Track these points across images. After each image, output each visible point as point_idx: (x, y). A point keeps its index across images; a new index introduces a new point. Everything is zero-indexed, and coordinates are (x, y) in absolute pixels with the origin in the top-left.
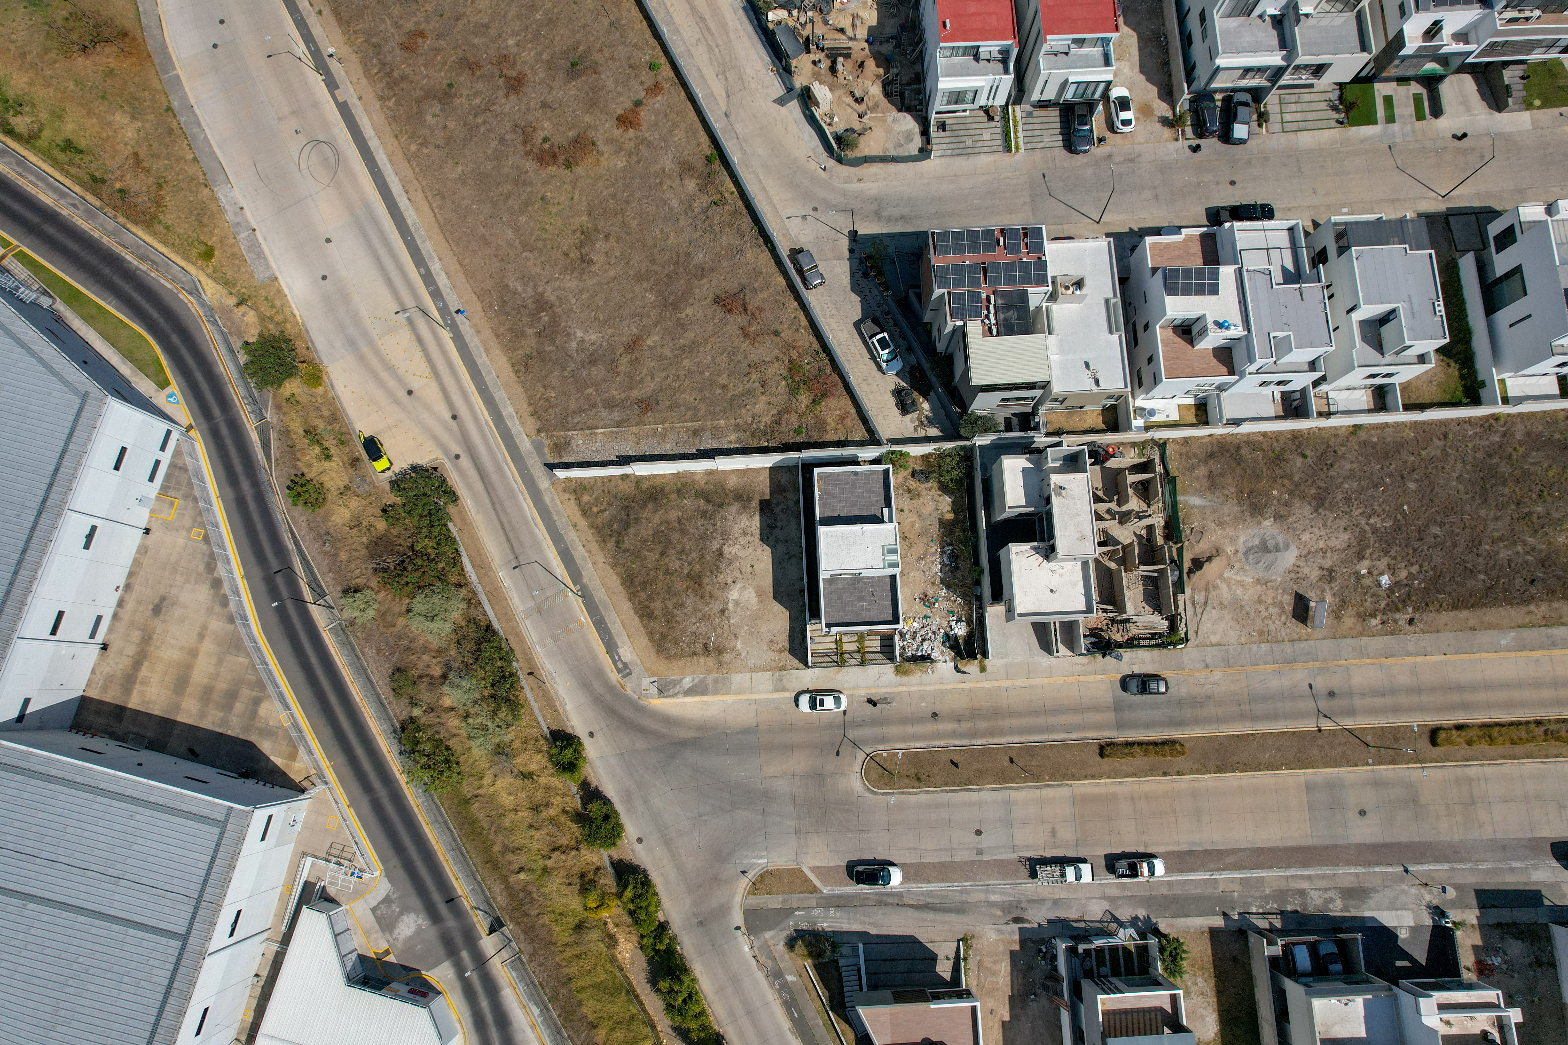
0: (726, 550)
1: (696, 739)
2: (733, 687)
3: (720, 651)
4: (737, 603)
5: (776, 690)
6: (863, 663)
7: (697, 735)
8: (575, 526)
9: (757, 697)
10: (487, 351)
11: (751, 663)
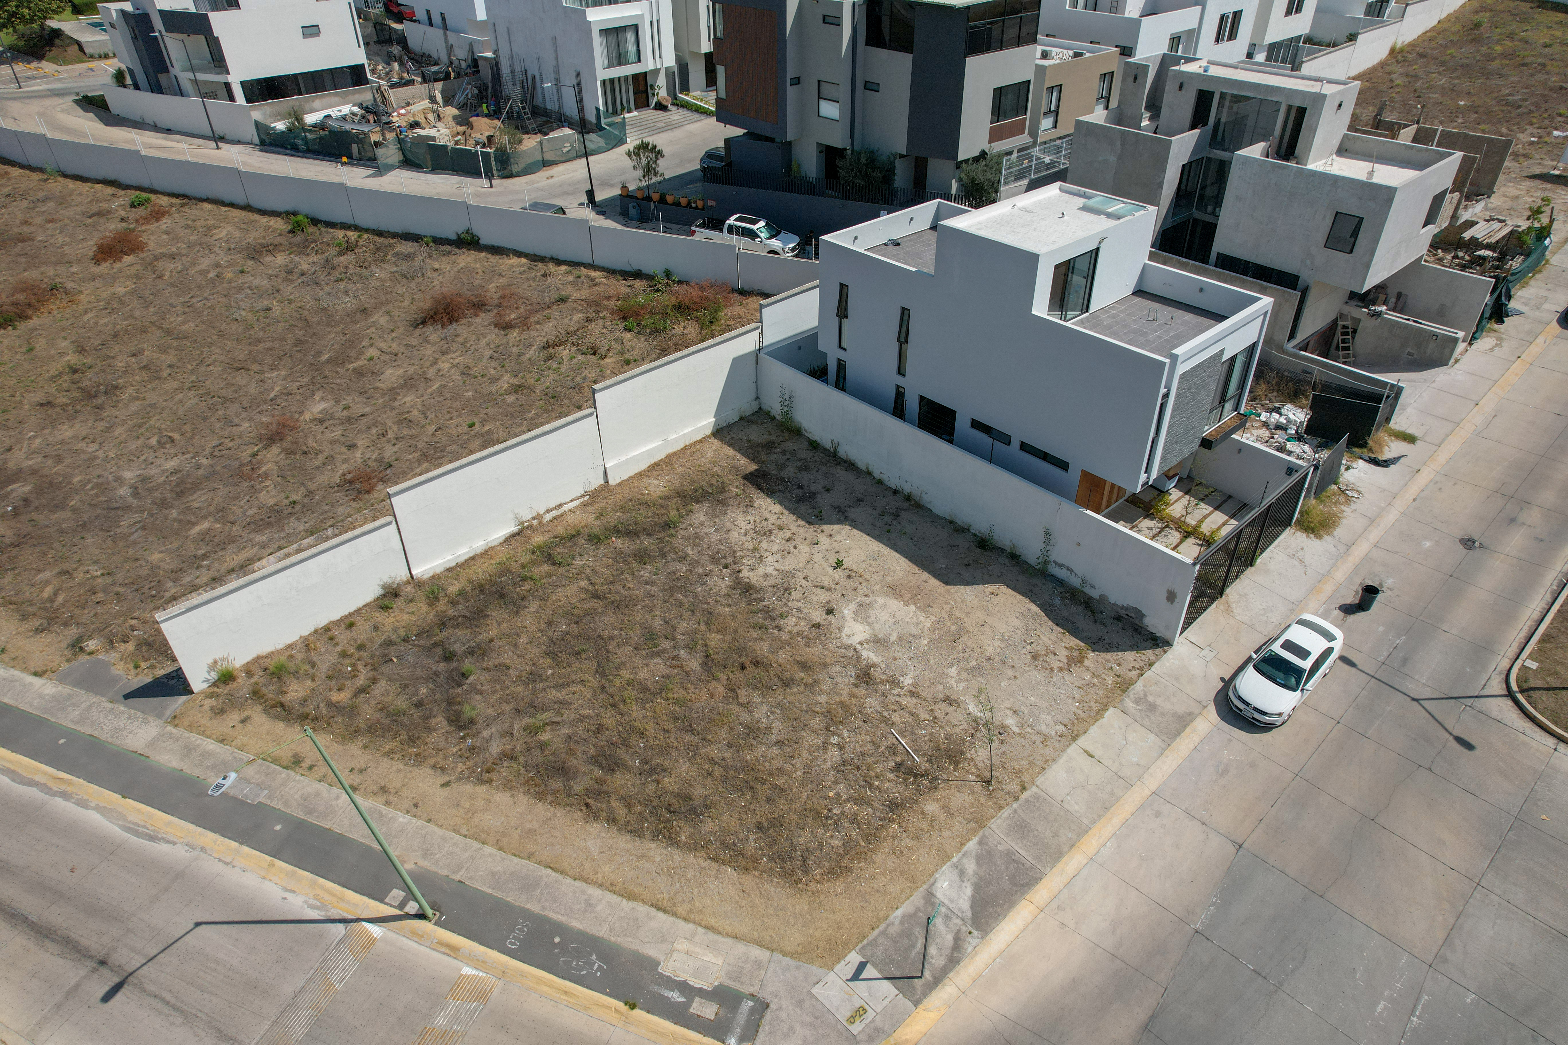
0: (752, 576)
2: (1075, 808)
3: (950, 754)
4: (877, 642)
5: (1166, 733)
6: (1245, 560)
7: (1141, 1014)
8: (296, 761)
9: (1150, 784)
11: (1047, 724)
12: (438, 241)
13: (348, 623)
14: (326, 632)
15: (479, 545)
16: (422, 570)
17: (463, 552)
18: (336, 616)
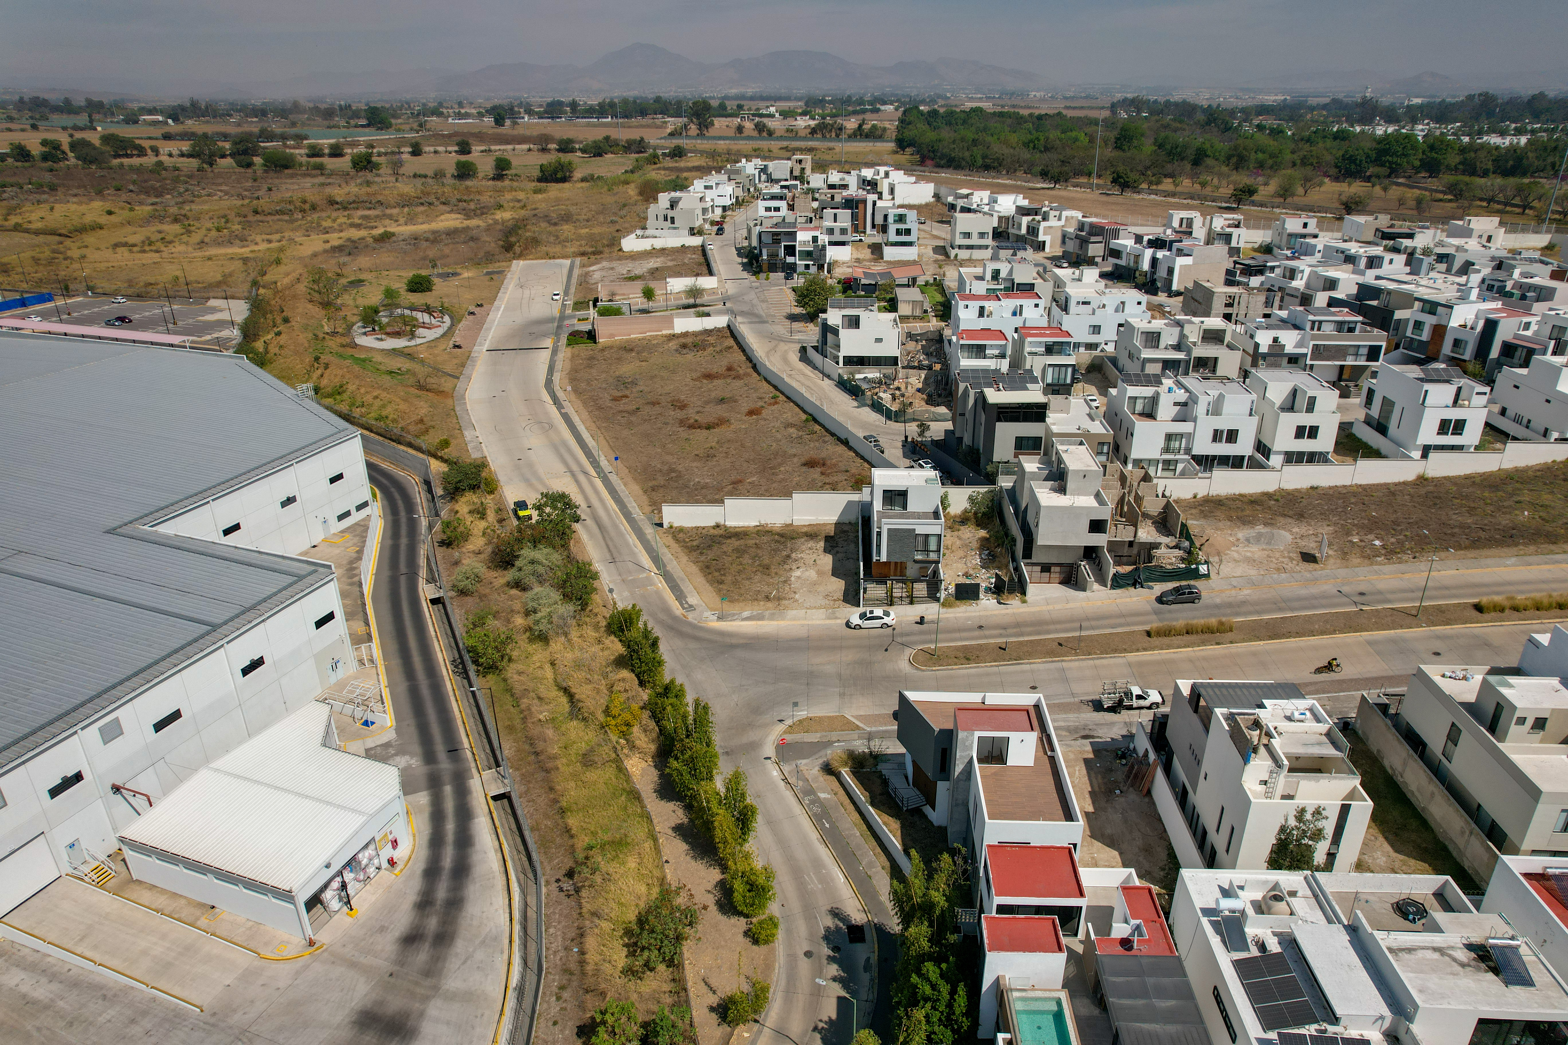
0: (794, 555)
1: (747, 644)
2: (789, 617)
3: (779, 599)
4: (799, 577)
5: (829, 618)
6: (911, 603)
7: (749, 642)
8: (668, 546)
9: (810, 622)
10: (625, 485)
11: (807, 605)
12: (839, 439)
15: (746, 524)
16: (729, 523)
17: (741, 524)
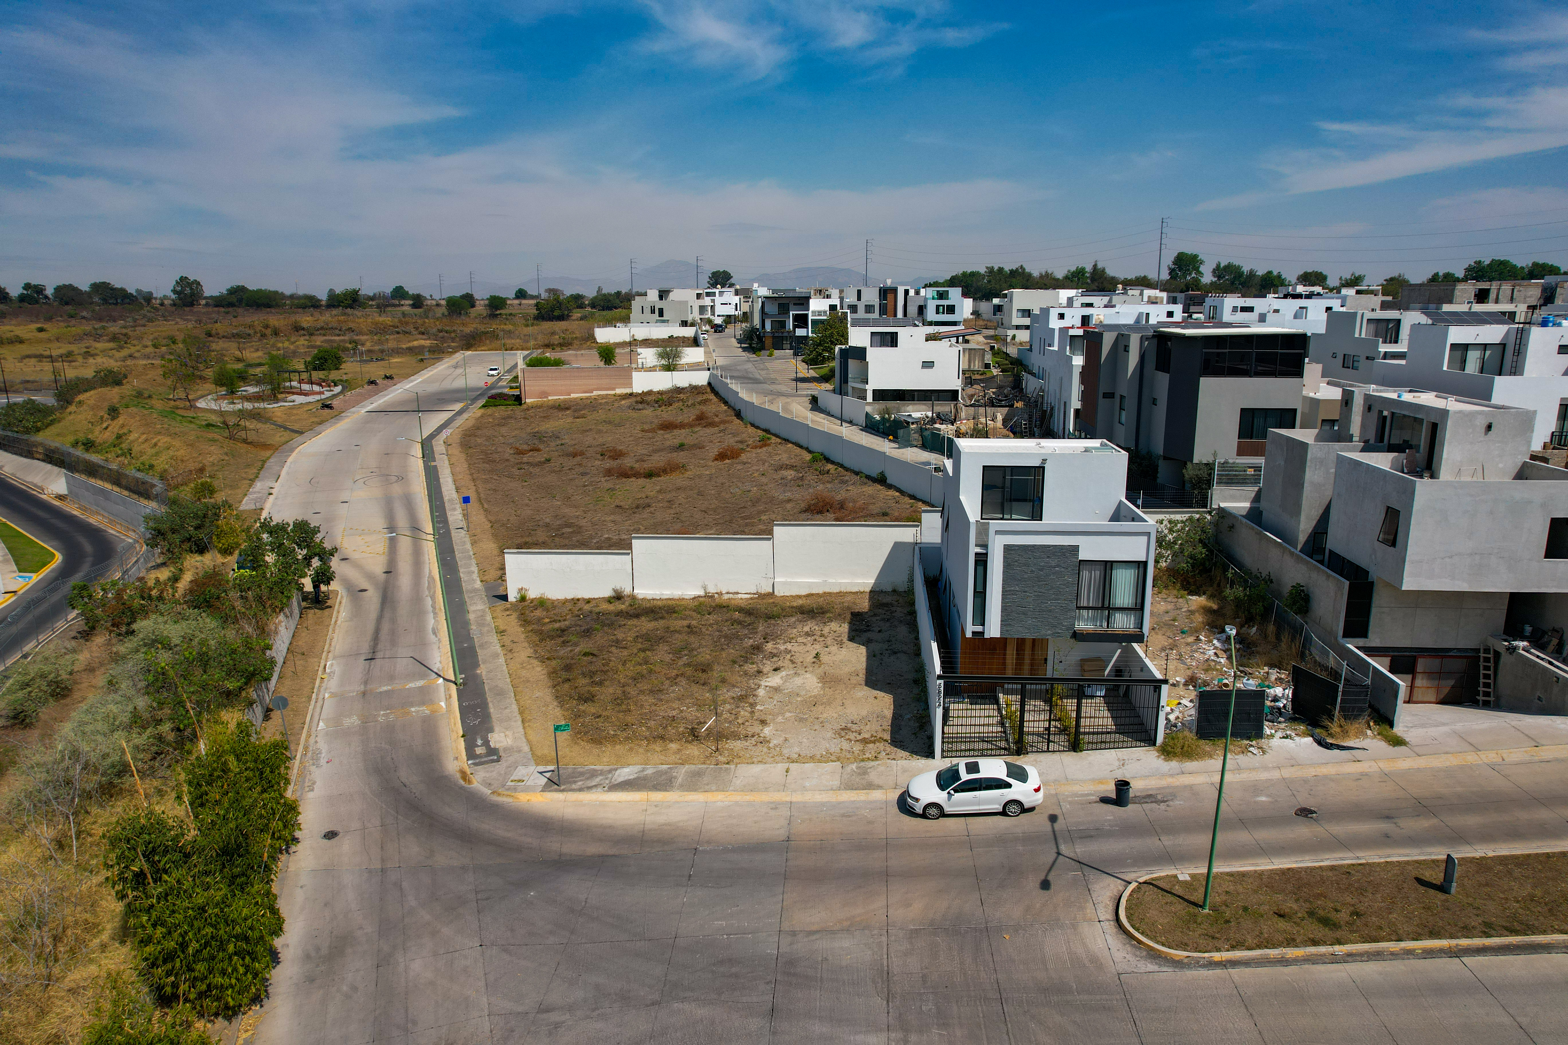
0: (769, 647)
1: (603, 857)
2: (738, 782)
3: (719, 736)
4: (776, 689)
5: (849, 786)
6: (1075, 746)
7: (611, 852)
8: (502, 632)
9: (797, 798)
11: (793, 751)
12: (868, 477)
13: (588, 601)
14: (575, 601)
15: (677, 593)
16: (639, 592)
17: (666, 593)
18: (587, 596)
